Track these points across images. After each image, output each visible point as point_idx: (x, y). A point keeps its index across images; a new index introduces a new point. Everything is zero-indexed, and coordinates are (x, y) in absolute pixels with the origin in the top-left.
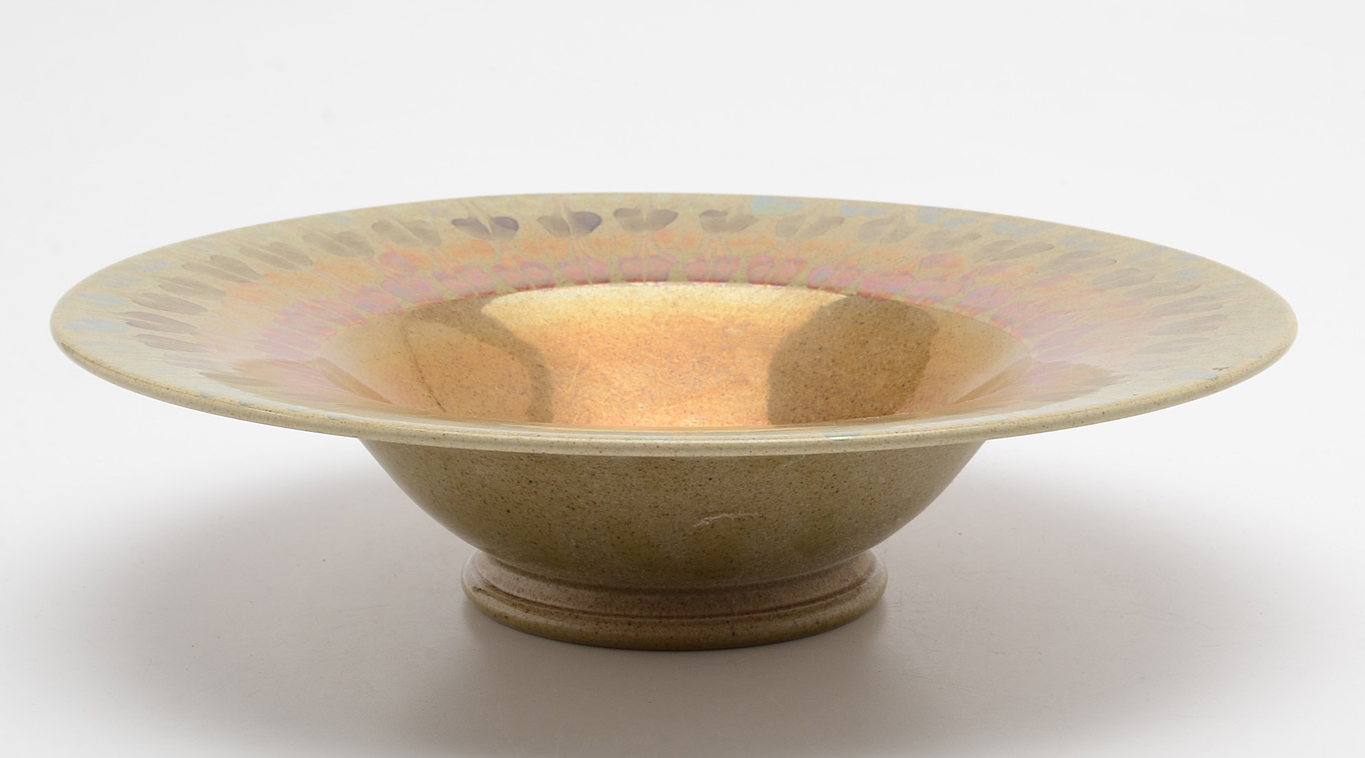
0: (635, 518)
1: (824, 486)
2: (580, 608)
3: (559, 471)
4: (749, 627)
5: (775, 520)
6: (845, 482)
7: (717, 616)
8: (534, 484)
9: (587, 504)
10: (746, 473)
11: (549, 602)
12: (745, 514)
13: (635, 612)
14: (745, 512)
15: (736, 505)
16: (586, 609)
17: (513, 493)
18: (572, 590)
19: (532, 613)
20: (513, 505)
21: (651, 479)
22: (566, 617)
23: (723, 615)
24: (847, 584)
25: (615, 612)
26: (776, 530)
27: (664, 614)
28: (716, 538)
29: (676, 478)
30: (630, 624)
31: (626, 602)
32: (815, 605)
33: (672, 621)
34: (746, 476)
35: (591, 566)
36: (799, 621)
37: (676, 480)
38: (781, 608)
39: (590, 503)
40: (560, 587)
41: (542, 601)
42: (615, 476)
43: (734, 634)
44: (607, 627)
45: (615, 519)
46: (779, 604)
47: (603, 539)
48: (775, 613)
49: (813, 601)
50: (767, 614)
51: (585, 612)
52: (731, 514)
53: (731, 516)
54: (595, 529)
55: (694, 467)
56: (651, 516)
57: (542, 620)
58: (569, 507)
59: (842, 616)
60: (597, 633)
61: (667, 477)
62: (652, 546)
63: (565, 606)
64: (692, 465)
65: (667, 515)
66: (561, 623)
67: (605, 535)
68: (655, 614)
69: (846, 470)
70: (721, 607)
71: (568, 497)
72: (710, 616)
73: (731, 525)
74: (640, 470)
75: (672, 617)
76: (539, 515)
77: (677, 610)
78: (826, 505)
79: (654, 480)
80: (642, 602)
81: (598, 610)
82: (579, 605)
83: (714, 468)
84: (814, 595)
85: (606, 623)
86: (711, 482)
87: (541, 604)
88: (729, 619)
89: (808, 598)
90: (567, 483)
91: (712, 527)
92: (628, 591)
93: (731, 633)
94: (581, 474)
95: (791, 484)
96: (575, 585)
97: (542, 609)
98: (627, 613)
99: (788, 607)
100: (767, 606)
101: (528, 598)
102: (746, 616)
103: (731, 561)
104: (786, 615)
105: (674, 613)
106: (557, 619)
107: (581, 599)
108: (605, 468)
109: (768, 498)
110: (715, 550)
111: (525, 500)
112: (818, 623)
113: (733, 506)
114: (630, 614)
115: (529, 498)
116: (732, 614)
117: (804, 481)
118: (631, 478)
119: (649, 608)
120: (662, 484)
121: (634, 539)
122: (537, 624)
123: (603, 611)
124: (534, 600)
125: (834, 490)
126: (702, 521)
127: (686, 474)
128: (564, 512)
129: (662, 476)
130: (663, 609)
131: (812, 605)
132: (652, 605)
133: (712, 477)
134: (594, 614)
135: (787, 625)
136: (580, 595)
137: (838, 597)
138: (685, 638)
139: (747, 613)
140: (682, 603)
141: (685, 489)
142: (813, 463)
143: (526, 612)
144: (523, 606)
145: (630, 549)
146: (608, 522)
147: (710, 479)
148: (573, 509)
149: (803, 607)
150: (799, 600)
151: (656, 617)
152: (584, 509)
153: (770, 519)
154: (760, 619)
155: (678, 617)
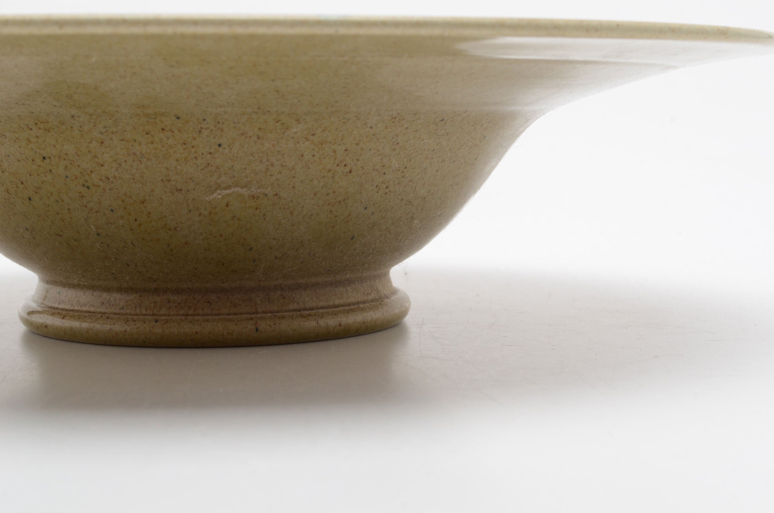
0: (149, 196)
1: (336, 163)
2: (113, 310)
3: (68, 141)
4: (272, 323)
5: (290, 200)
6: (358, 160)
7: (242, 314)
8: (47, 161)
9: (101, 180)
10: (255, 138)
11: (84, 309)
12: (258, 190)
13: (164, 311)
14: (259, 187)
15: (249, 179)
16: (117, 311)
17: (31, 175)
18: (105, 295)
19: (68, 318)
20: (33, 191)
21: (160, 146)
22: (98, 318)
23: (248, 313)
24: (370, 297)
25: (144, 312)
26: (292, 213)
27: (190, 312)
28: (233, 219)
29: (185, 144)
30: (156, 322)
31: (155, 303)
32: (338, 309)
33: (197, 318)
34: (256, 143)
35: (116, 258)
36: (322, 322)
37: (185, 146)
38: (305, 309)
39: (103, 178)
40: (95, 294)
41: (79, 308)
42: (124, 143)
43: (257, 330)
44: (135, 324)
45: (130, 197)
46: (303, 307)
47: (121, 222)
48: (298, 313)
49: (337, 306)
50: (290, 313)
51: (115, 314)
52: (245, 189)
53: (244, 191)
54: (112, 210)
55: (201, 128)
56: (165, 192)
57: (75, 324)
58: (84, 185)
59: (364, 322)
60: (125, 331)
61: (175, 143)
62: (170, 230)
63: (98, 310)
64: (199, 126)
65: (181, 190)
66: (93, 325)
67: (122, 217)
68: (182, 312)
69: (358, 144)
70: (246, 306)
71: (81, 173)
72: (235, 314)
73: (246, 203)
74: (147, 134)
75: (198, 315)
76: (58, 199)
77: (203, 309)
78: (340, 187)
79: (163, 147)
80: (169, 302)
81: (128, 311)
82: (111, 308)
83: (222, 130)
84: (337, 302)
85: (134, 321)
86: (221, 149)
87: (78, 311)
88: (253, 316)
89: (331, 303)
90: (78, 155)
91: (227, 206)
92: (156, 291)
93: (255, 330)
94: (90, 143)
95: (302, 156)
96: (108, 290)
97: (76, 314)
98: (155, 313)
99: (312, 309)
100: (291, 307)
101: (67, 307)
102: (270, 314)
103: (251, 249)
104: (309, 315)
105: (201, 312)
106: (89, 320)
107: (113, 303)
108: (112, 133)
109: (280, 173)
110: (232, 234)
111: (42, 182)
112: (340, 325)
113: (246, 180)
114: (158, 313)
115: (45, 179)
116: (257, 313)
117: (316, 153)
118: (140, 144)
119: (176, 307)
120: (172, 151)
121: (151, 221)
122: (71, 328)
123: (133, 312)
124: (72, 308)
125: (348, 169)
126: (215, 195)
127: (194, 139)
128: (80, 193)
129: (170, 142)
130: (189, 308)
131: (334, 309)
132: (179, 304)
133: (220, 142)
134: (125, 315)
135: (310, 325)
136: (112, 299)
137: (361, 306)
138: (209, 333)
139: (271, 312)
140: (208, 302)
141: (196, 158)
142: (323, 131)
143: (63, 318)
144: (61, 314)
145: (149, 234)
146: (123, 201)
147: (220, 145)
148: (88, 187)
149: (326, 310)
150: (322, 304)
151: (183, 315)
152: (99, 186)
153: (284, 199)
154: (283, 317)
155: (204, 315)
